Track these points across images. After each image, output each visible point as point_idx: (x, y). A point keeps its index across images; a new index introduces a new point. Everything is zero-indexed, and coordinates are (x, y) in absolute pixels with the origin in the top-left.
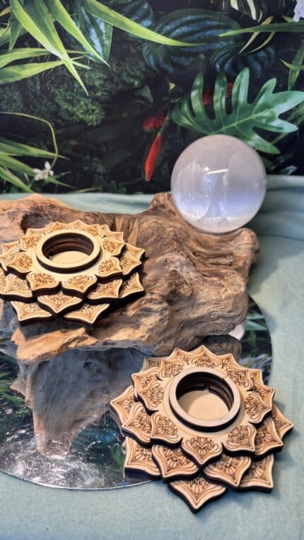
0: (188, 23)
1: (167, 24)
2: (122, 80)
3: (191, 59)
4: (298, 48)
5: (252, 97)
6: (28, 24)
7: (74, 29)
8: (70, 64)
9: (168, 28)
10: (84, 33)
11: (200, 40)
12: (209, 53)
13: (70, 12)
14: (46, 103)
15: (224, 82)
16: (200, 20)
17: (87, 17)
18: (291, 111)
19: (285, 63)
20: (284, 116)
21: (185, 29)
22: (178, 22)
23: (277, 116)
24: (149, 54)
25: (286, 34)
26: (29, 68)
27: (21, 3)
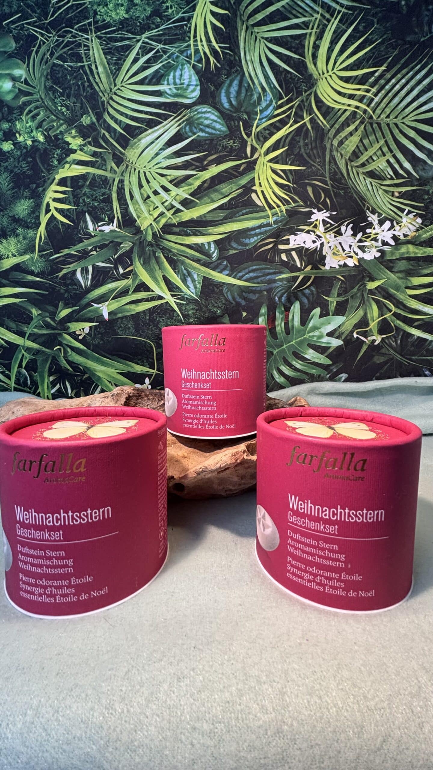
0: (253, 271)
1: (239, 272)
2: (208, 309)
3: (257, 295)
4: (332, 287)
5: (304, 321)
6: (144, 276)
7: (176, 279)
8: (172, 301)
9: (240, 274)
10: (183, 281)
11: (262, 282)
12: (269, 291)
13: (174, 269)
14: (151, 329)
15: (282, 311)
16: (262, 269)
17: (185, 272)
18: (335, 330)
19: (324, 297)
20: (330, 334)
21: (252, 275)
22: (247, 270)
23: (325, 334)
24: (228, 291)
25: (322, 277)
26: (143, 305)
27: (141, 264)
